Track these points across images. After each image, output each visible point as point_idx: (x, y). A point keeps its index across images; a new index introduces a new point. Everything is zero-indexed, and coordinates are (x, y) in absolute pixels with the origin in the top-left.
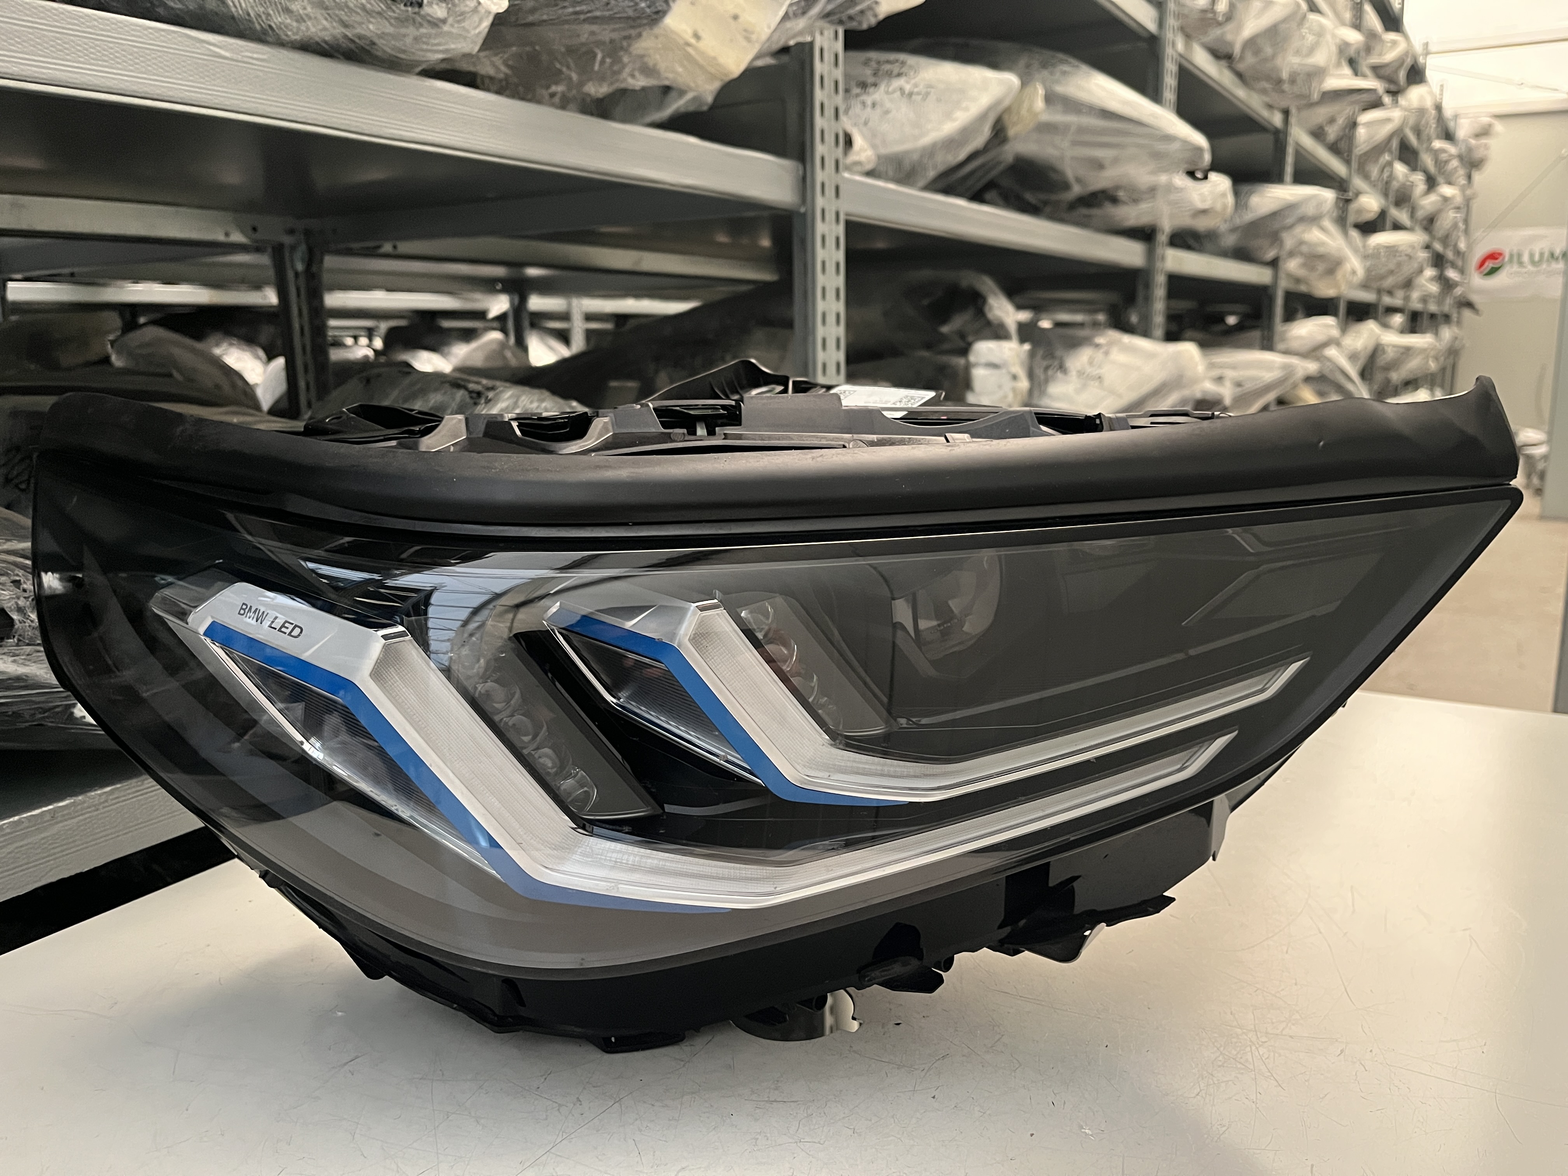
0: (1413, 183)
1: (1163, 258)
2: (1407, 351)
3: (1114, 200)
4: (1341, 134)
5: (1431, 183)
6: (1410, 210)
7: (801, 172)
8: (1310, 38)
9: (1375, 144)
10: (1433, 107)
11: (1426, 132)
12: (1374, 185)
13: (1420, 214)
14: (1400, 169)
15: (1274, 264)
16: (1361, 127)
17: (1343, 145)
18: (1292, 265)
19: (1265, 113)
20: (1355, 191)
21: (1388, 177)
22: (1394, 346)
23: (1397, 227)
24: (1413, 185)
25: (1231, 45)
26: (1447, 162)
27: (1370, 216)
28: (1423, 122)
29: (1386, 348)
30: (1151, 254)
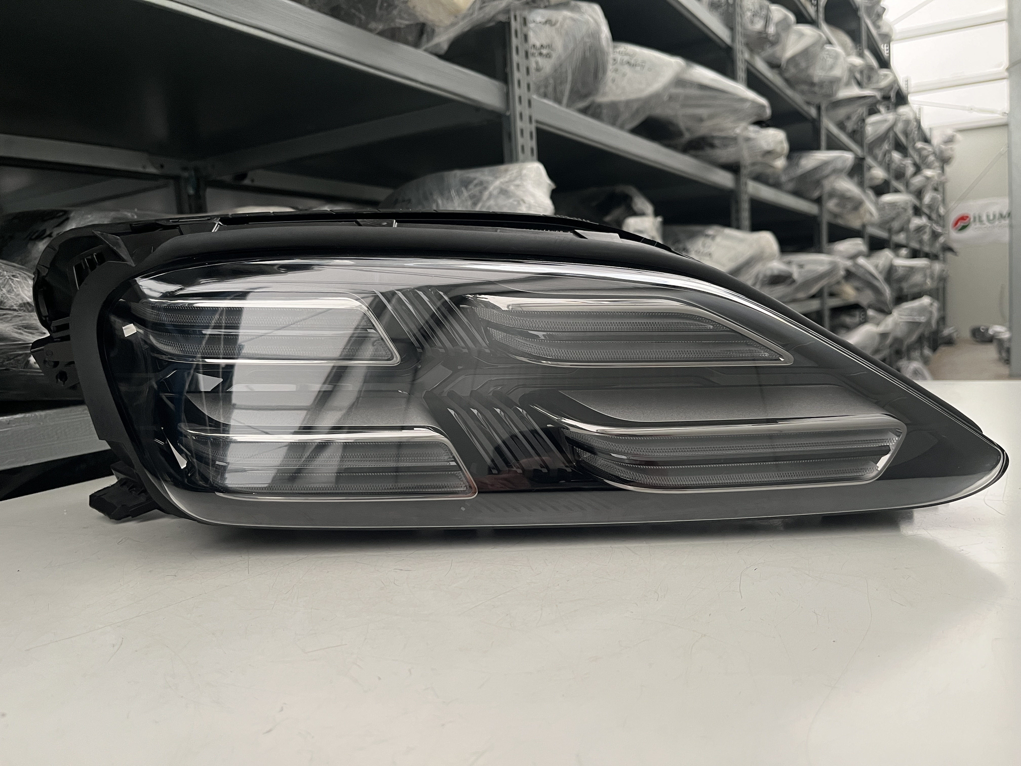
0: (905, 165)
1: (746, 184)
2: (911, 270)
3: (712, 146)
4: (855, 127)
5: (918, 169)
6: (905, 184)
7: (505, 91)
8: (830, 61)
9: (878, 136)
10: (915, 120)
11: (911, 136)
12: (881, 164)
13: (912, 188)
14: (896, 156)
15: (818, 201)
16: (868, 125)
17: (858, 137)
18: (831, 205)
19: (806, 108)
20: (868, 166)
21: (889, 161)
22: (903, 267)
23: (897, 191)
24: (905, 167)
25: (779, 59)
26: (927, 157)
27: (878, 182)
28: (909, 129)
29: (897, 268)
30: (737, 180)
